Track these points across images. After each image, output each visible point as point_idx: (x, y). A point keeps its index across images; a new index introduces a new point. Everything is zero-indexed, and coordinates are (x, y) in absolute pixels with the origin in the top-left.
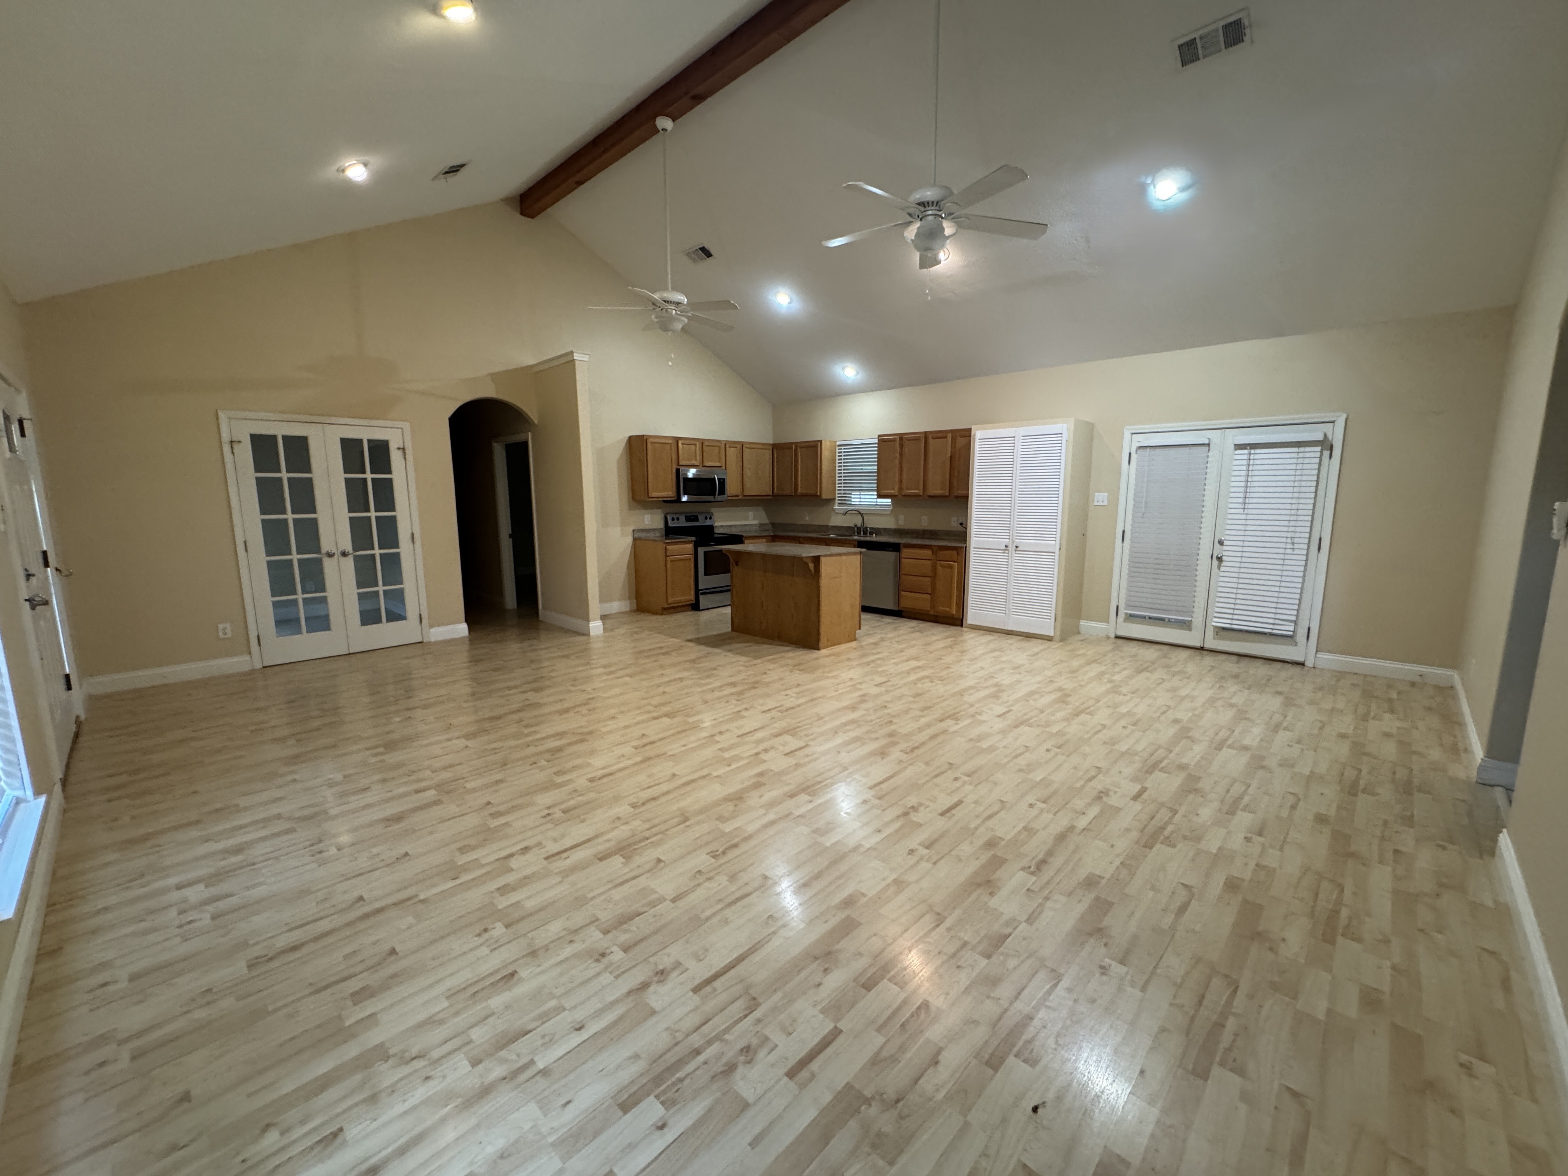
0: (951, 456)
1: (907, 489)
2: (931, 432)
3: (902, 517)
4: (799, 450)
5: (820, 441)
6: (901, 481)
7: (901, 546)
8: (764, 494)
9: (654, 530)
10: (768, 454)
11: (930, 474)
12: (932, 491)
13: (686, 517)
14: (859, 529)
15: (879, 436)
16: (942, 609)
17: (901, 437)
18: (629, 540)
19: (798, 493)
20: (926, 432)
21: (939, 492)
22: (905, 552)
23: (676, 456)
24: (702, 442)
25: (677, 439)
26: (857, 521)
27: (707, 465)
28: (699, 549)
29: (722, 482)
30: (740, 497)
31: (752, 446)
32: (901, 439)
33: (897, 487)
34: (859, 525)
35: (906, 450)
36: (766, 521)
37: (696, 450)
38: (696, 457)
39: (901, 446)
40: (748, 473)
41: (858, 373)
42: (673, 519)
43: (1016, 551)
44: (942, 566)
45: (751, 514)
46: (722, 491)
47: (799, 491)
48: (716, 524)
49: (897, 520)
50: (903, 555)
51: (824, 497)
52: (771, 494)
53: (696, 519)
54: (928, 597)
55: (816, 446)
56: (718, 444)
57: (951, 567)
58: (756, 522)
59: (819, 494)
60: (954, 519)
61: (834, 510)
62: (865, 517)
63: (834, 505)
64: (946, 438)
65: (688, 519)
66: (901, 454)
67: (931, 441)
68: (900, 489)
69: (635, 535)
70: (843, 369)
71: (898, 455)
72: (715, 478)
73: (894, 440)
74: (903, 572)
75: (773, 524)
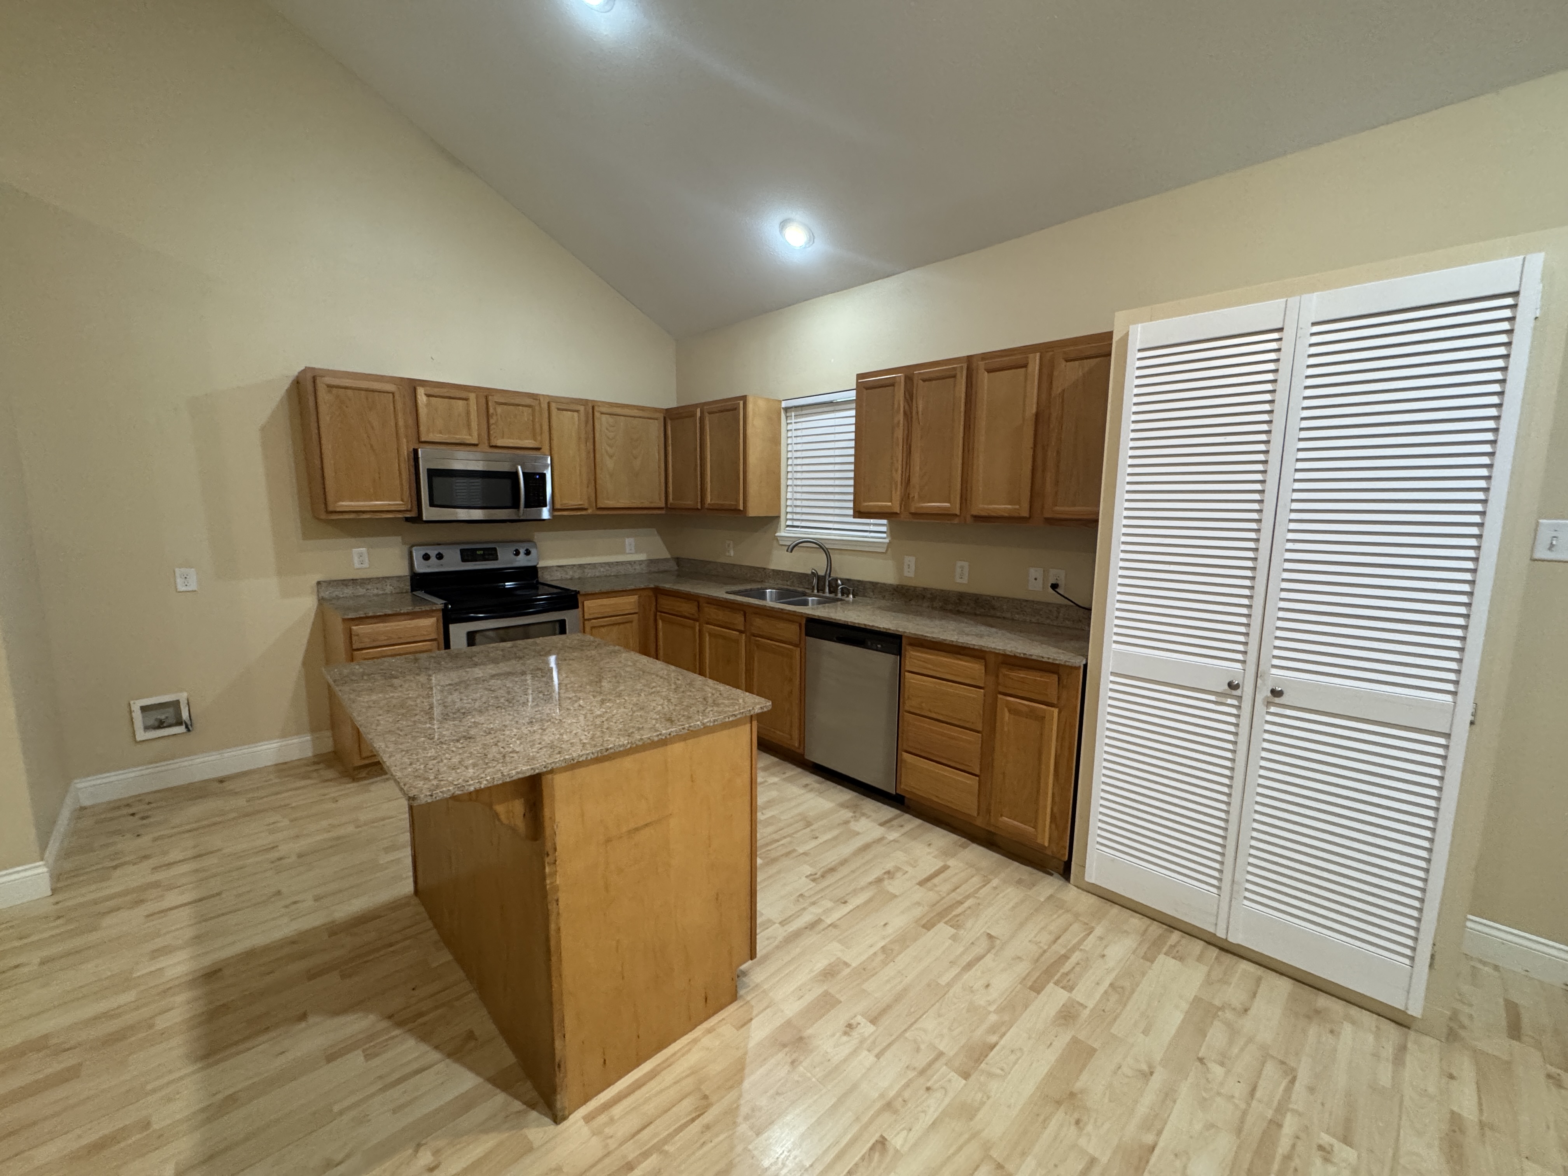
0: (1037, 415)
1: (923, 499)
2: (984, 356)
3: (910, 561)
4: (707, 415)
5: (744, 398)
6: (907, 482)
7: (904, 641)
8: (647, 505)
9: (380, 580)
10: (655, 429)
11: (980, 461)
12: (981, 506)
13: (462, 551)
14: (821, 579)
15: (860, 376)
16: (1007, 822)
17: (910, 374)
18: (307, 604)
19: (706, 506)
20: (969, 358)
21: (1002, 507)
22: (914, 658)
23: (411, 421)
24: (486, 395)
25: (413, 385)
26: (816, 564)
27: (500, 442)
28: (452, 628)
29: (536, 482)
30: (590, 511)
31: (616, 410)
32: (909, 379)
33: (897, 496)
34: (821, 573)
35: (920, 404)
36: (663, 553)
37: (468, 413)
38: (469, 426)
39: (910, 397)
40: (608, 463)
41: (812, 238)
42: (426, 557)
43: (1269, 704)
44: (1013, 711)
45: (629, 542)
46: (536, 498)
47: (708, 500)
48: (541, 564)
49: (900, 568)
50: (908, 665)
51: (752, 512)
52: (663, 505)
53: (491, 554)
54: (973, 782)
55: (735, 409)
56: (528, 401)
57: (1041, 719)
58: (642, 557)
59: (741, 508)
60: (1034, 572)
61: (776, 539)
62: (835, 557)
63: (777, 529)
64: (1025, 366)
65: (467, 555)
66: (908, 416)
67: (984, 379)
68: (906, 498)
69: (322, 594)
70: (783, 224)
71: (901, 417)
72: (517, 473)
73: (891, 384)
74: (908, 705)
75: (678, 560)
